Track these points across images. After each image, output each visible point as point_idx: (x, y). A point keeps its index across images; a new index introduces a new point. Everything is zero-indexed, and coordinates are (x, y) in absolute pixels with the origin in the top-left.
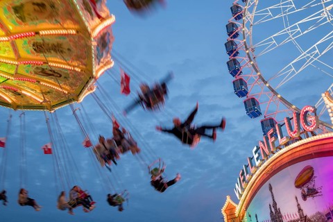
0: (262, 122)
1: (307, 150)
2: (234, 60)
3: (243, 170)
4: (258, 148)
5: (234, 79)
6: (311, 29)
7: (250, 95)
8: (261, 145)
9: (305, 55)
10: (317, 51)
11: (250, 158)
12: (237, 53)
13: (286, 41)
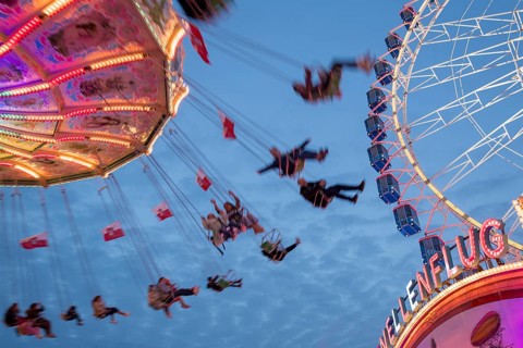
0: (421, 243)
1: (490, 288)
2: (379, 146)
3: (391, 317)
4: (415, 284)
5: (379, 175)
6: (497, 100)
7: (404, 199)
8: (419, 278)
9: (488, 139)
10: (507, 133)
11: (402, 298)
12: (384, 135)
13: (459, 118)
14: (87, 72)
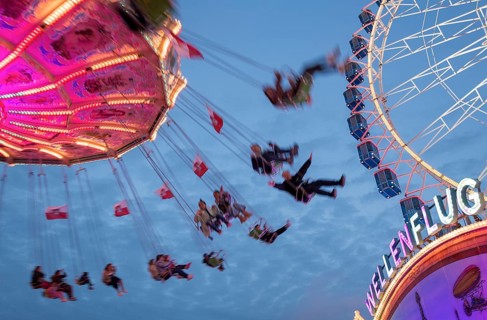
0: (402, 203)
1: (469, 243)
2: (358, 116)
3: (377, 274)
4: (397, 242)
5: (359, 142)
6: (468, 66)
7: (383, 165)
8: (401, 236)
9: (461, 103)
10: (479, 97)
11: (386, 256)
12: (362, 105)
13: (433, 84)
14: (89, 73)
